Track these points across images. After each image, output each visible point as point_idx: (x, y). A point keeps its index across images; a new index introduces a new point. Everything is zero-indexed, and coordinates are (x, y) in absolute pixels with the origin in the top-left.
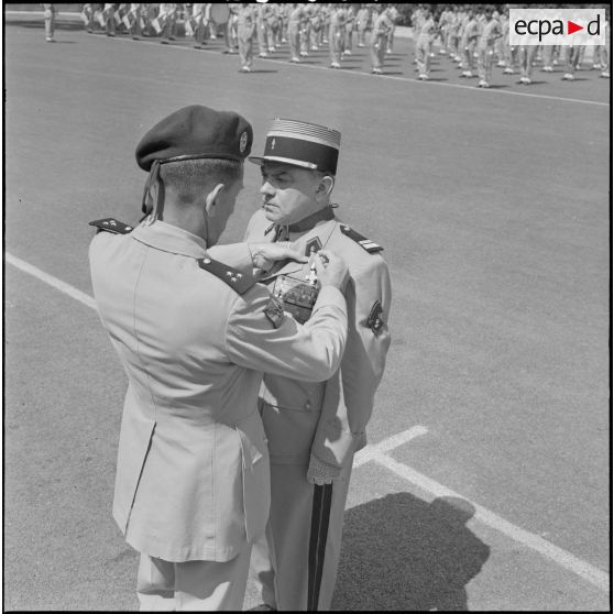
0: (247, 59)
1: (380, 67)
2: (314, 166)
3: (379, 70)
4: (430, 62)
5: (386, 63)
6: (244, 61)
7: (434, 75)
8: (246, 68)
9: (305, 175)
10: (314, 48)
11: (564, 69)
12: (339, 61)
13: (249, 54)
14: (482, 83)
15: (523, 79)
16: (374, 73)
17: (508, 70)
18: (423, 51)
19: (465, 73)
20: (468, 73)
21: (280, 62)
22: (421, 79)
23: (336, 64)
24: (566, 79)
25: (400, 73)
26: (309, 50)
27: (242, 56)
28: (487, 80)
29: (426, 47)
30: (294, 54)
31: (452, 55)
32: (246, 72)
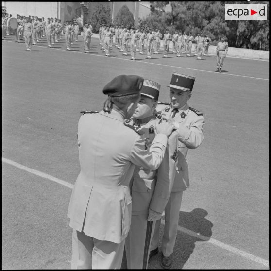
0: (29, 45)
1: (89, 50)
2: (153, 97)
3: (88, 52)
4: (110, 49)
5: (91, 48)
6: (27, 46)
7: (112, 54)
8: (28, 49)
9: (150, 100)
10: (56, 41)
11: (163, 53)
12: (70, 47)
13: (30, 43)
14: (133, 58)
15: (148, 57)
16: (86, 53)
17: (141, 53)
18: (107, 44)
19: (124, 54)
20: (126, 54)
21: (43, 47)
22: (107, 56)
23: (68, 48)
24: (164, 57)
25: (97, 53)
26: (55, 42)
27: (26, 44)
28: (134, 57)
29: (108, 42)
30: (49, 43)
31: (116, 46)
32: (29, 51)
